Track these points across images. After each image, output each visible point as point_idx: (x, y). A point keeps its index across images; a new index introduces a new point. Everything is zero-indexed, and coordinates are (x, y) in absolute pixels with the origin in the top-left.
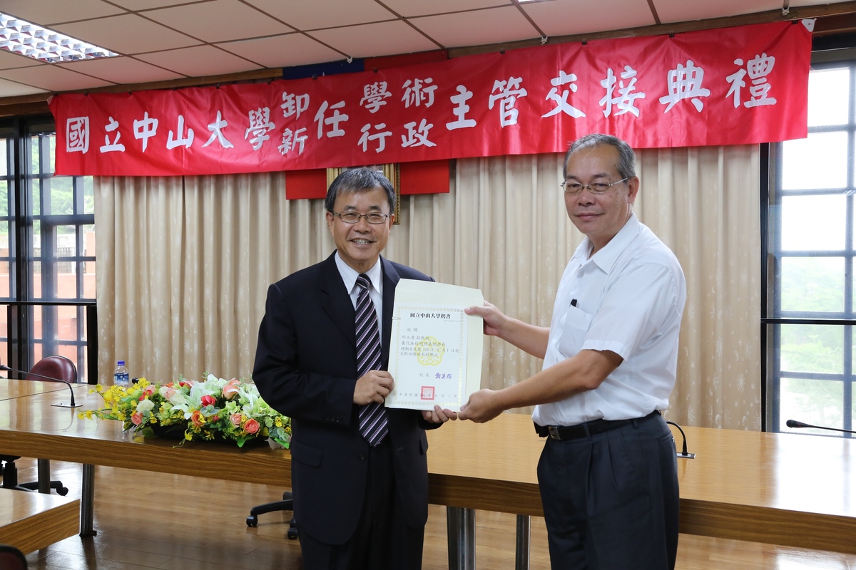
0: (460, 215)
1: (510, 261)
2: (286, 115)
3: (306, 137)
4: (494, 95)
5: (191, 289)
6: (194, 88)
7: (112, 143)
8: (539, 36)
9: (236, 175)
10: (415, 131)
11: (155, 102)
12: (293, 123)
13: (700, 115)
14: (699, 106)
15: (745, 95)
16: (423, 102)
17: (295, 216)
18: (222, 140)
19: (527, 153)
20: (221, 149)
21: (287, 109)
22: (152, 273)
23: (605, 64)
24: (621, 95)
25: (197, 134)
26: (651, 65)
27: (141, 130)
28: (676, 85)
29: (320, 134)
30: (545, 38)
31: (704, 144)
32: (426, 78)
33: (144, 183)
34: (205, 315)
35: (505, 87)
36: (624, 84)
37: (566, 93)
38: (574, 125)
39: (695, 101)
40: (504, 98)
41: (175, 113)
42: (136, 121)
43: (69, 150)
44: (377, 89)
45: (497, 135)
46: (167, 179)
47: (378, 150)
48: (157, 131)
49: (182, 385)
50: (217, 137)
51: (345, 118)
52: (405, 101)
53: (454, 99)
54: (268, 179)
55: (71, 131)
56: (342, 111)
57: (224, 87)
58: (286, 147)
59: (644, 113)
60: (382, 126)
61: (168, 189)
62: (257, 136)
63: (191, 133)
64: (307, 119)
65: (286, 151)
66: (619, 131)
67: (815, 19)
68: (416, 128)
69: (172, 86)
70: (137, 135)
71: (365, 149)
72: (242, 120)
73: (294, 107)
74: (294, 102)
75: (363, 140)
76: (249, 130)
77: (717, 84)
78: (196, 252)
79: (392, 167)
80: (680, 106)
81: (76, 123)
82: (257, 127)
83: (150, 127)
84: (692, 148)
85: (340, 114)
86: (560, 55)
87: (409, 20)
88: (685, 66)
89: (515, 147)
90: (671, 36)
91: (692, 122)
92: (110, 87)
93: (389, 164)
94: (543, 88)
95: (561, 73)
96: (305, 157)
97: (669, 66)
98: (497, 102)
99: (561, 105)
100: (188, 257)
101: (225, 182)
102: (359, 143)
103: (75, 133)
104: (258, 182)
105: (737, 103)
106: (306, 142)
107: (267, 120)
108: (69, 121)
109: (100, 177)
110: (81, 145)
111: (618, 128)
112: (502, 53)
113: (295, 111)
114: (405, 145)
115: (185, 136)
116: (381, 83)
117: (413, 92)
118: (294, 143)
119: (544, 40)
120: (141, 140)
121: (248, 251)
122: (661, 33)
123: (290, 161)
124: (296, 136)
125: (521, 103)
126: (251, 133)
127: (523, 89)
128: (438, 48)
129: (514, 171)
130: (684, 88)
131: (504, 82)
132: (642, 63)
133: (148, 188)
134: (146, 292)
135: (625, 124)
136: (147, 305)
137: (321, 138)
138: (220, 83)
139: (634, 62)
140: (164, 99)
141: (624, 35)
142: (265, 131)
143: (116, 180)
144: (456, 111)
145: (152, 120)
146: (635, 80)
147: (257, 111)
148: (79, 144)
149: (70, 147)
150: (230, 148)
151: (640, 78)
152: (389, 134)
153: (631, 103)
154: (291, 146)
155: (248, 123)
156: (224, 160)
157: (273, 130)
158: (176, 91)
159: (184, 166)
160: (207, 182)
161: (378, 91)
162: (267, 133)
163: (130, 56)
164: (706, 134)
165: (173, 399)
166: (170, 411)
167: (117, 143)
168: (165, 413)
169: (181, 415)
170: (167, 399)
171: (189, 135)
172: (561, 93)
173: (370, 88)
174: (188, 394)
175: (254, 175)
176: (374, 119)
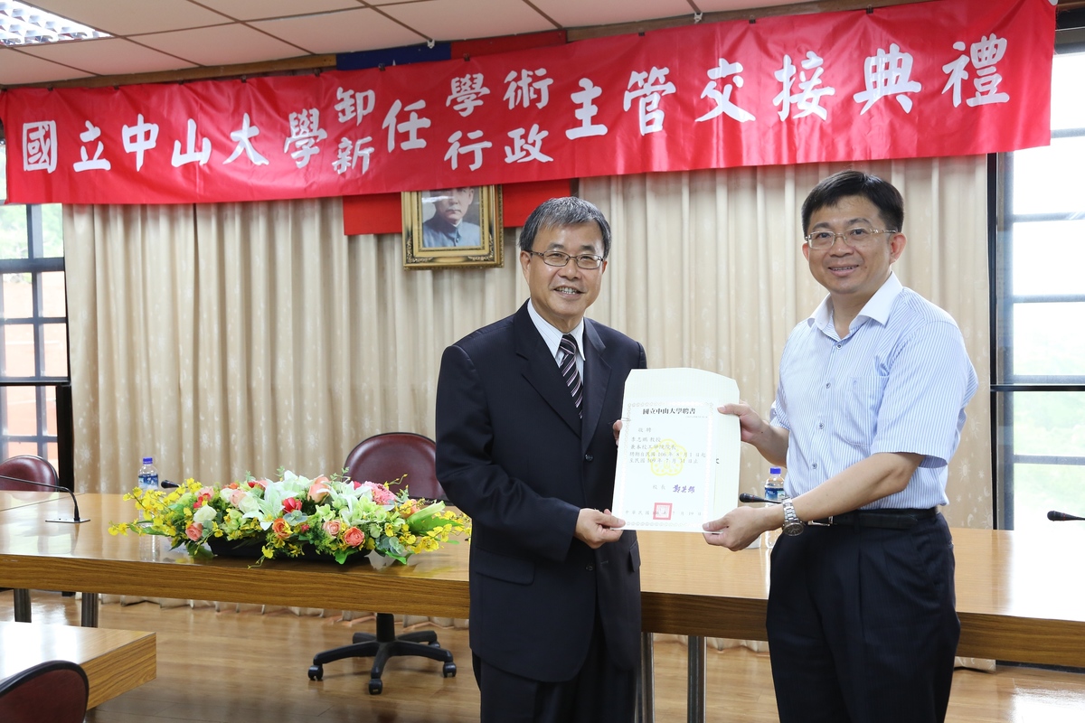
1: (654, 314)
2: (342, 119)
3: (371, 150)
4: (630, 91)
5: (208, 360)
6: (210, 82)
7: (91, 157)
8: (690, 10)
9: (271, 203)
10: (523, 141)
11: (154, 100)
12: (352, 130)
13: (907, 118)
14: (907, 105)
15: (968, 90)
16: (533, 102)
17: (355, 257)
18: (252, 154)
19: (677, 169)
20: (250, 167)
21: (343, 112)
22: (152, 338)
23: (781, 49)
24: (802, 91)
25: (216, 145)
26: (843, 49)
27: (133, 139)
28: (876, 77)
29: (391, 146)
30: (698, 14)
31: (913, 154)
32: (538, 69)
33: (137, 214)
35: (646, 80)
36: (806, 76)
37: (728, 88)
38: (740, 131)
39: (901, 99)
40: (645, 96)
41: (183, 114)
42: (125, 127)
43: (27, 167)
44: (469, 83)
45: (636, 146)
46: (171, 207)
47: (473, 167)
48: (157, 141)
49: (252, 485)
50: (245, 150)
51: (426, 123)
52: (508, 100)
53: (576, 97)
54: (317, 207)
55: (29, 140)
56: (421, 114)
57: (253, 80)
58: (343, 163)
59: (833, 115)
60: (478, 134)
61: (172, 221)
62: (301, 148)
63: (206, 143)
64: (372, 126)
65: (344, 169)
66: (800, 139)
69: (178, 79)
70: (129, 147)
71: (454, 165)
72: (279, 126)
73: (353, 108)
74: (352, 101)
75: (452, 154)
76: (289, 141)
77: (931, 76)
78: (215, 308)
79: (492, 189)
80: (882, 106)
81: (37, 129)
82: (301, 136)
83: (147, 135)
84: (897, 160)
85: (419, 118)
86: (719, 37)
88: (888, 51)
89: (660, 161)
90: (869, 11)
91: (897, 126)
92: (86, 79)
93: (488, 186)
94: (696, 83)
95: (722, 61)
96: (371, 176)
97: (866, 51)
98: (635, 102)
99: (722, 104)
100: (204, 315)
101: (254, 212)
102: (446, 158)
103: (36, 144)
104: (301, 212)
105: (957, 101)
106: (372, 156)
107: (315, 126)
108: (26, 126)
109: (73, 205)
110: (45, 161)
111: (799, 134)
112: (642, 34)
113: (354, 114)
114: (510, 159)
115: (198, 148)
116: (474, 76)
117: (519, 88)
118: (353, 157)
119: (698, 18)
120: (133, 155)
121: (290, 305)
122: (854, 7)
123: (350, 182)
124: (357, 148)
125: (668, 103)
126: (293, 144)
127: (670, 84)
128: (551, 27)
129: (657, 193)
130: (886, 81)
131: (644, 74)
132: (830, 49)
133: (144, 220)
134: (144, 365)
135: (808, 129)
136: (145, 383)
137: (393, 151)
138: (247, 75)
139: (818, 47)
140: (167, 96)
141: (805, 10)
142: (313, 141)
143: (96, 210)
144: (579, 114)
145: (149, 126)
146: (820, 71)
148: (42, 160)
149: (29, 163)
150: (263, 165)
151: (827, 67)
152: (488, 144)
153: (816, 101)
154: (351, 161)
155: (288, 131)
156: (254, 181)
157: (325, 140)
158: (182, 86)
159: (198, 190)
160: (228, 212)
161: (471, 87)
162: (316, 144)
163: (125, 37)
164: (916, 142)
165: (243, 504)
166: (240, 520)
167: (99, 158)
168: (233, 522)
169: (256, 525)
170: (232, 504)
171: (204, 147)
172: (721, 88)
173: (461, 82)
174: (262, 497)
175: (296, 202)
176: (467, 124)
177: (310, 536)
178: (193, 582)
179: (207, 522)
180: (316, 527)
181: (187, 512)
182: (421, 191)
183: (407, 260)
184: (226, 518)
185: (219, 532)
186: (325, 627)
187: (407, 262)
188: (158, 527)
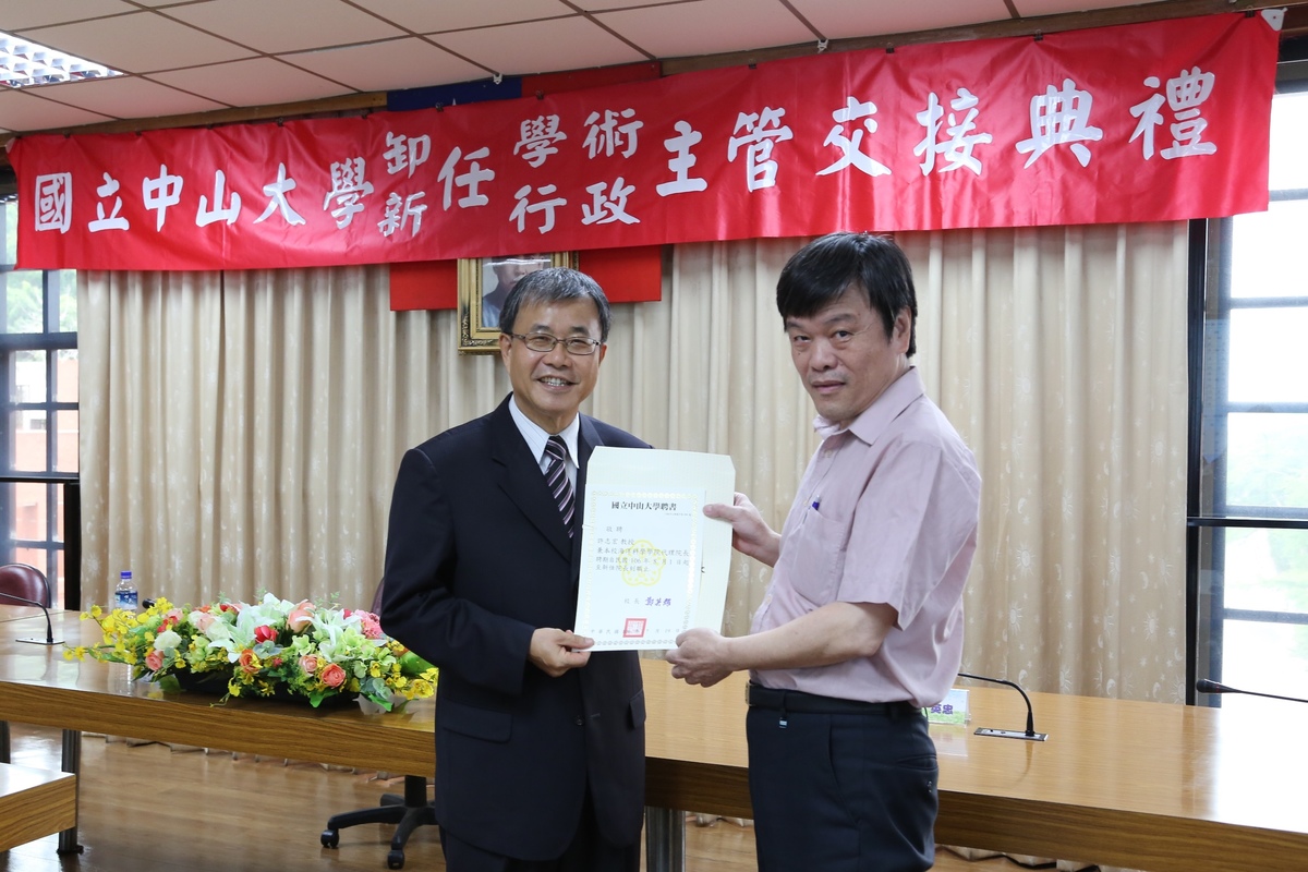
0: (679, 338)
1: (763, 416)
2: (391, 170)
3: (424, 207)
4: (736, 137)
5: (232, 457)
6: (242, 126)
7: (107, 216)
8: (814, 38)
9: (309, 270)
10: (604, 198)
11: (179, 149)
12: (402, 184)
13: (1085, 172)
14: (1084, 157)
15: (1163, 138)
16: (618, 150)
17: (404, 338)
18: (287, 212)
19: (791, 235)
20: (284, 227)
21: (393, 161)
22: (170, 430)
23: (925, 86)
24: (950, 138)
25: (247, 202)
26: (1005, 86)
27: (155, 194)
28: (1045, 121)
29: (447, 202)
30: (823, 41)
31: (1092, 220)
32: (624, 110)
33: (158, 283)
34: (256, 502)
35: (756, 124)
36: (956, 120)
37: (858, 134)
38: (871, 187)
39: (1076, 149)
40: (754, 143)
41: (211, 165)
42: (146, 180)
43: (39, 227)
44: (542, 126)
45: (742, 204)
46: (196, 275)
47: (543, 230)
48: (180, 196)
49: (224, 609)
50: (279, 206)
51: (489, 175)
52: (588, 147)
53: (670, 145)
54: (361, 276)
55: (43, 196)
56: (483, 163)
57: (291, 123)
58: (391, 223)
59: (989, 168)
60: (551, 189)
61: (197, 291)
62: (343, 205)
63: (236, 199)
64: (426, 179)
65: (391, 231)
66: (947, 199)
67: (1285, 9)
68: (606, 193)
69: (207, 123)
70: (149, 204)
71: (521, 227)
72: (319, 179)
73: (405, 157)
74: (404, 148)
75: (519, 213)
76: (330, 196)
77: (1114, 120)
78: (241, 396)
79: (566, 257)
80: (1052, 156)
81: (50, 183)
82: (343, 190)
83: (170, 189)
84: (1072, 227)
85: (481, 169)
86: (848, 70)
87: (594, 16)
88: (1060, 88)
89: (772, 225)
90: (1038, 38)
91: (1071, 183)
92: (105, 124)
93: (561, 253)
94: (819, 126)
95: (851, 100)
96: (422, 240)
97: (1032, 87)
98: (742, 150)
99: (850, 154)
100: (229, 404)
101: (290, 281)
102: (512, 218)
103: (49, 200)
104: (344, 281)
105: (1148, 153)
106: (425, 215)
107: (360, 179)
108: (40, 179)
109: (88, 272)
110: (58, 220)
111: (946, 193)
112: (751, 66)
113: (406, 164)
114: (587, 220)
115: (227, 204)
116: (549, 118)
117: (602, 132)
118: (405, 216)
119: (822, 46)
120: (154, 212)
121: (326, 394)
122: (1021, 33)
123: (398, 246)
124: (408, 204)
125: (782, 151)
126: (334, 200)
127: (785, 128)
128: (642, 58)
129: (768, 264)
130: (1057, 125)
131: (754, 116)
132: (990, 83)
133: (165, 290)
134: (160, 462)
135: (957, 186)
136: (161, 484)
137: (449, 209)
138: (284, 117)
139: (973, 83)
140: (193, 142)
141: (958, 36)
142: (357, 197)
143: (113, 278)
144: (673, 165)
145: (172, 179)
146: (974, 113)
147: (344, 163)
148: (55, 218)
149: (41, 222)
150: (299, 224)
151: (983, 109)
152: (562, 202)
153: (967, 151)
154: (399, 221)
155: (329, 184)
156: (289, 244)
157: (371, 195)
158: (211, 131)
159: (224, 254)
160: (260, 281)
161: (544, 131)
162: (360, 200)
163: (140, 75)
164: (1094, 204)
165: (211, 631)
166: (206, 649)
167: (116, 217)
168: (198, 652)
169: (224, 656)
170: (200, 631)
171: (232, 204)
172: (849, 134)
173: (531, 124)
174: (234, 623)
175: (337, 270)
176: (537, 177)
177: (282, 672)
178: (152, 720)
179: (169, 650)
180: (291, 661)
181: (149, 636)
182: (482, 258)
183: (462, 342)
184: (191, 646)
185: (181, 663)
186: (356, 786)
187: (462, 345)
188: (119, 653)
